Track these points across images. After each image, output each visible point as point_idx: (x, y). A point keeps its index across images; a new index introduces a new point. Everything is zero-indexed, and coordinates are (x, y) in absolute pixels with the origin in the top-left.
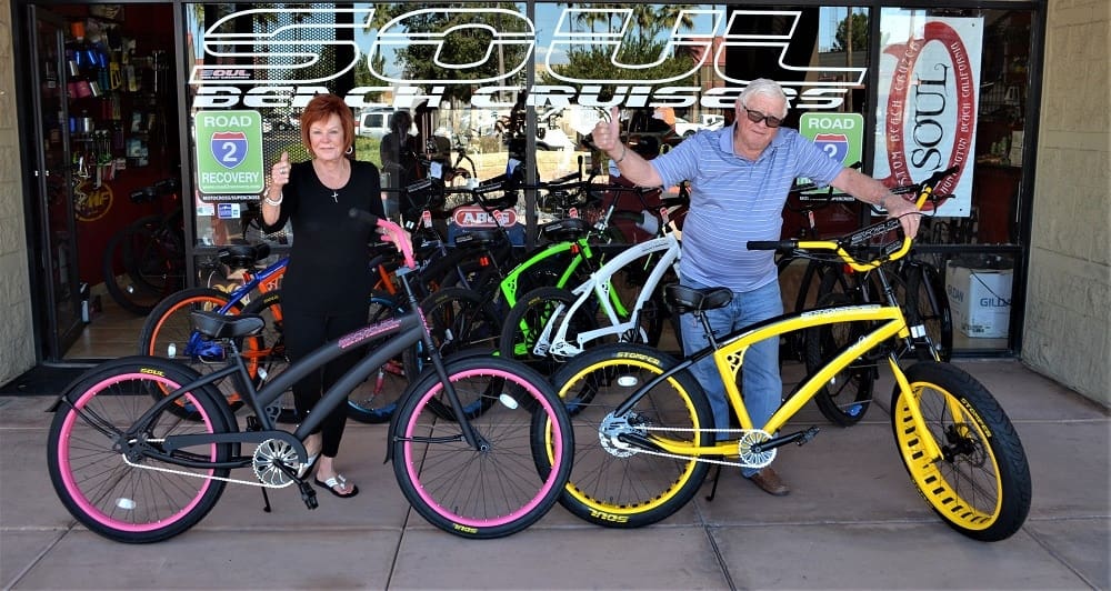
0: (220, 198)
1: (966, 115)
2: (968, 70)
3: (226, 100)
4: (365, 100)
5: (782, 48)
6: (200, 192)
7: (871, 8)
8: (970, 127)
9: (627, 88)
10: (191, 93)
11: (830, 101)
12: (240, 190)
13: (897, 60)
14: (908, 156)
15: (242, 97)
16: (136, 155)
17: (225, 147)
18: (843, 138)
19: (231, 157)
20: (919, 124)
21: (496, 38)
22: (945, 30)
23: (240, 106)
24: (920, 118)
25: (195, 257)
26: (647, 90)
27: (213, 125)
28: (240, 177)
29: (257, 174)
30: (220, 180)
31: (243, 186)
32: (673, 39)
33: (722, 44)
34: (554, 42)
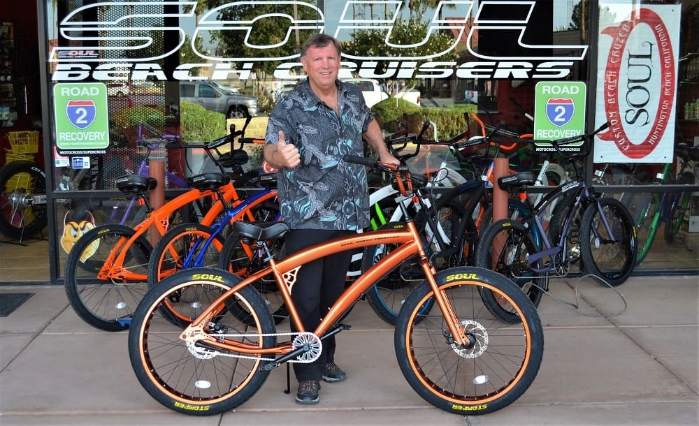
0: (74, 152)
1: (668, 82)
2: (669, 46)
3: (79, 75)
4: (189, 75)
5: (521, 30)
6: (57, 148)
8: (671, 91)
10: (49, 69)
11: (558, 73)
12: (89, 146)
13: (612, 39)
14: (622, 114)
15: (91, 72)
16: (7, 118)
17: (78, 112)
18: (570, 101)
19: (83, 119)
20: (630, 90)
21: (293, 25)
22: (650, 15)
23: (90, 79)
24: (632, 85)
25: (53, 199)
26: (414, 65)
27: (69, 95)
28: (90, 136)
29: (104, 133)
30: (74, 138)
31: (92, 143)
32: (435, 24)
33: (473, 28)
34: (339, 27)
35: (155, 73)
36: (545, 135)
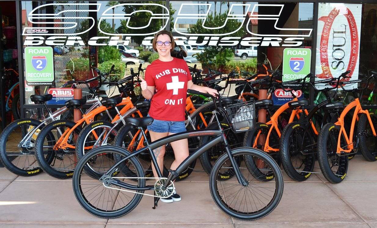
0: (35, 84)
1: (354, 46)
2: (355, 27)
3: (38, 42)
4: (97, 43)
5: (276, 20)
6: (26, 81)
7: (314, 3)
8: (357, 51)
9: (209, 37)
10: (22, 39)
11: (296, 43)
12: (43, 80)
13: (324, 23)
14: (330, 64)
15: (44, 41)
17: (37, 62)
18: (302, 59)
19: (40, 66)
20: (334, 51)
21: (153, 16)
23: (44, 45)
24: (335, 48)
25: (24, 109)
26: (218, 38)
27: (32, 53)
28: (44, 75)
29: (51, 73)
30: (35, 76)
31: (45, 79)
32: (229, 17)
33: (250, 19)
34: (177, 18)
35: (79, 42)
36: (289, 77)
